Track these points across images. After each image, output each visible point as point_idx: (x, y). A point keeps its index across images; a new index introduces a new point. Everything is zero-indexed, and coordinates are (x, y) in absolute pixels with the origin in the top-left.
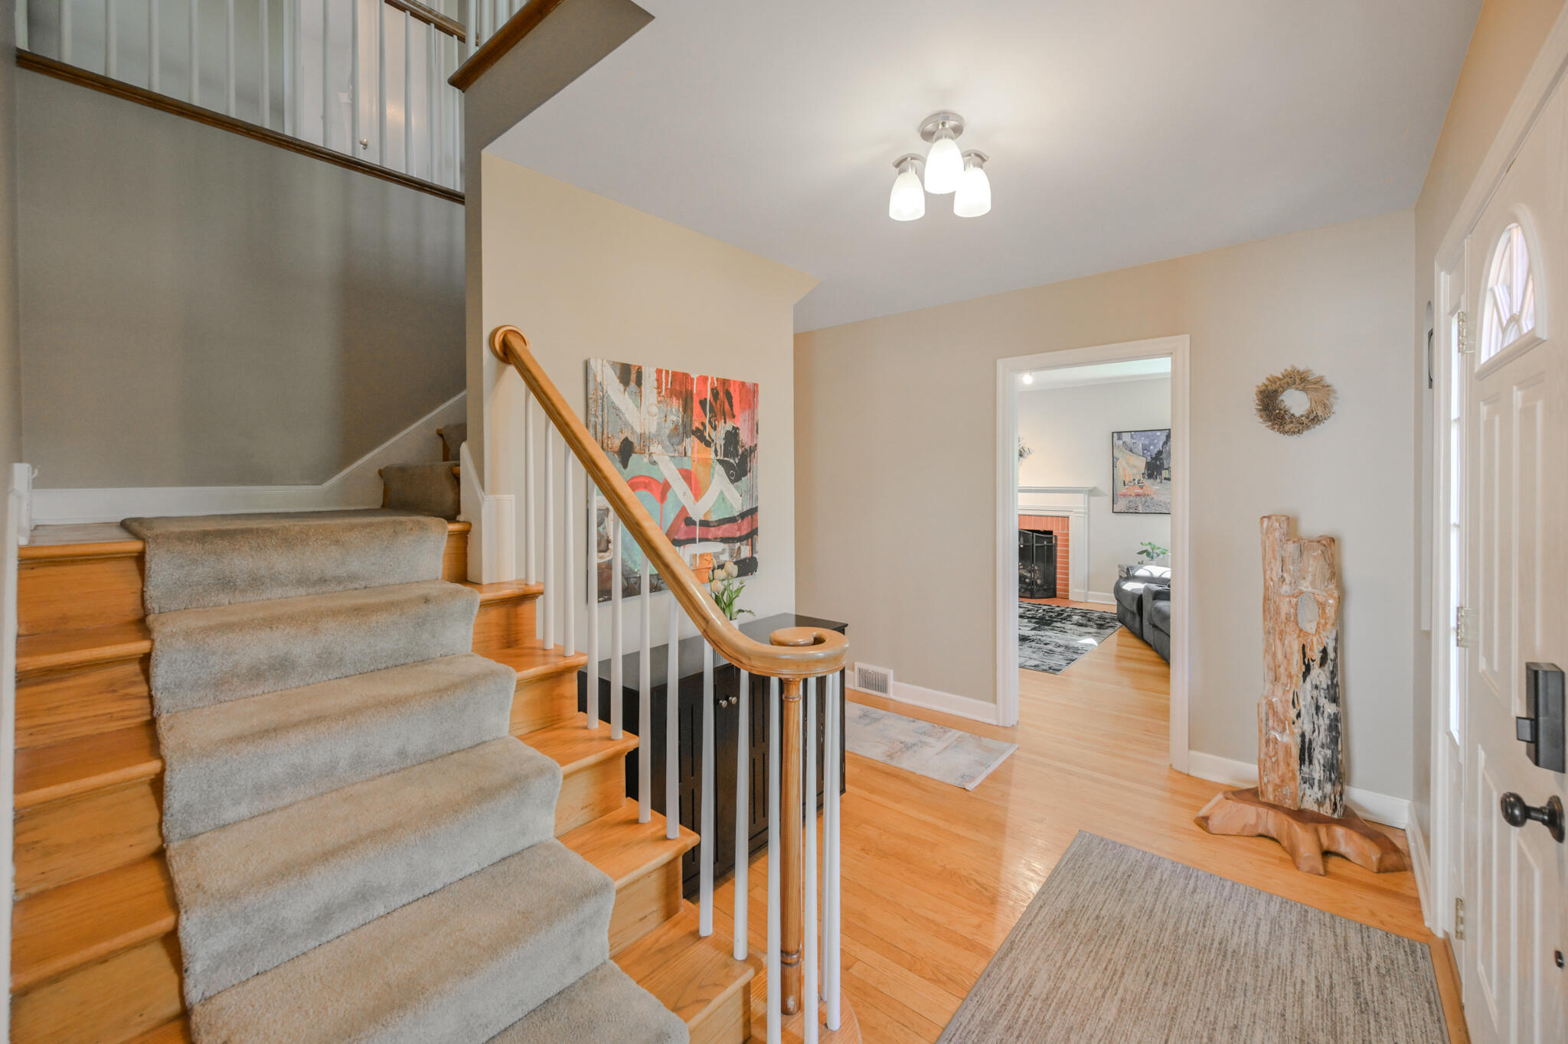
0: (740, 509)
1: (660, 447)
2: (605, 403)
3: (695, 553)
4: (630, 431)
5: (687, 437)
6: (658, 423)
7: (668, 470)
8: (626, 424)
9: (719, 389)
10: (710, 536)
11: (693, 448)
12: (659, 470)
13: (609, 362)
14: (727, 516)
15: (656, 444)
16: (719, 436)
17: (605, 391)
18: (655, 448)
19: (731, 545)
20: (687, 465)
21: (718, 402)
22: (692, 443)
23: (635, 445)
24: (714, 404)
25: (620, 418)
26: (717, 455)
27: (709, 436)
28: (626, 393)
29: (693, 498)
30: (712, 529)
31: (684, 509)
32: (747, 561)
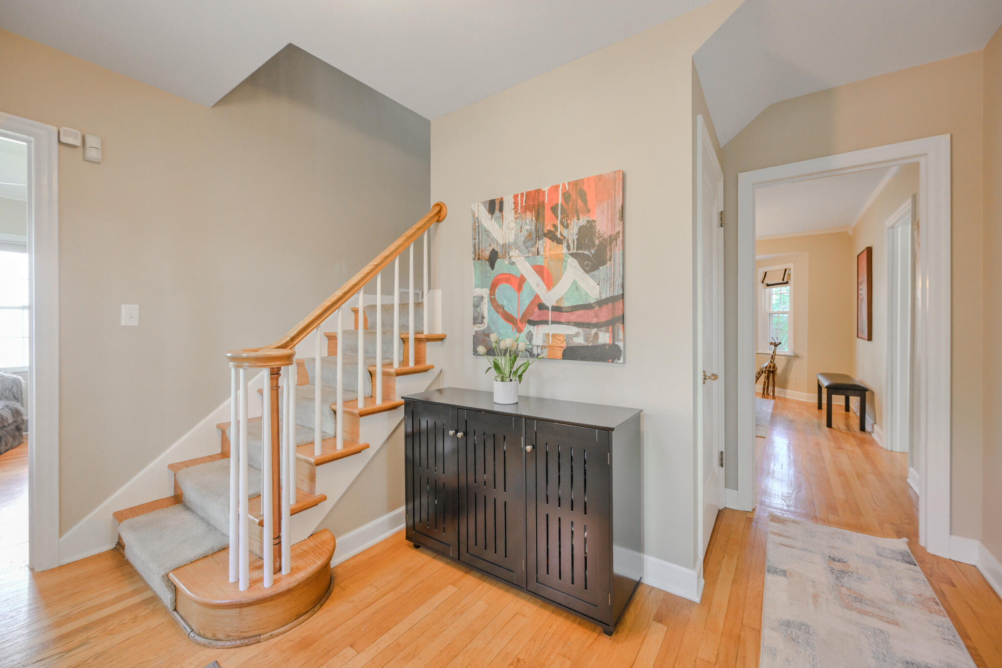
0: (598, 296)
1: (517, 251)
2: (480, 230)
3: (547, 332)
4: (495, 244)
5: (539, 240)
6: (516, 234)
7: (523, 267)
8: (493, 240)
9: (570, 192)
10: (562, 320)
11: (545, 247)
12: (517, 268)
13: (482, 202)
14: (581, 303)
15: (513, 250)
16: (571, 233)
17: (480, 222)
18: (514, 253)
19: (586, 329)
20: (540, 261)
21: (570, 203)
22: (545, 244)
23: (499, 252)
24: (565, 206)
25: (489, 237)
26: (569, 249)
27: (561, 234)
28: (493, 219)
29: (545, 288)
30: (565, 313)
31: (537, 297)
32: (607, 347)
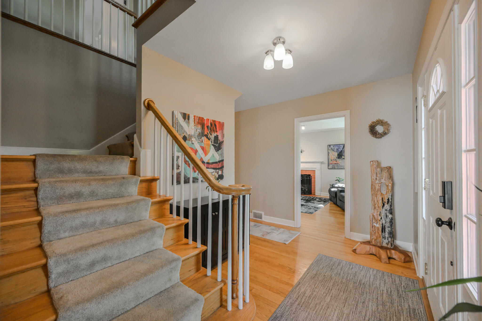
0: (219, 160)
1: (195, 139)
2: (178, 124)
4: (186, 133)
5: (203, 137)
6: (194, 132)
7: (197, 146)
8: (185, 131)
9: (212, 123)
10: (209, 167)
11: (204, 140)
12: (195, 146)
13: (180, 112)
14: (215, 161)
16: (212, 137)
17: (178, 121)
18: (193, 139)
19: (216, 170)
20: (203, 145)
21: (212, 127)
22: (204, 138)
23: (187, 137)
24: (211, 127)
25: (183, 129)
26: (212, 143)
27: (210, 137)
28: (185, 122)
29: (204, 155)
30: (210, 165)
31: (201, 158)
32: (221, 175)
